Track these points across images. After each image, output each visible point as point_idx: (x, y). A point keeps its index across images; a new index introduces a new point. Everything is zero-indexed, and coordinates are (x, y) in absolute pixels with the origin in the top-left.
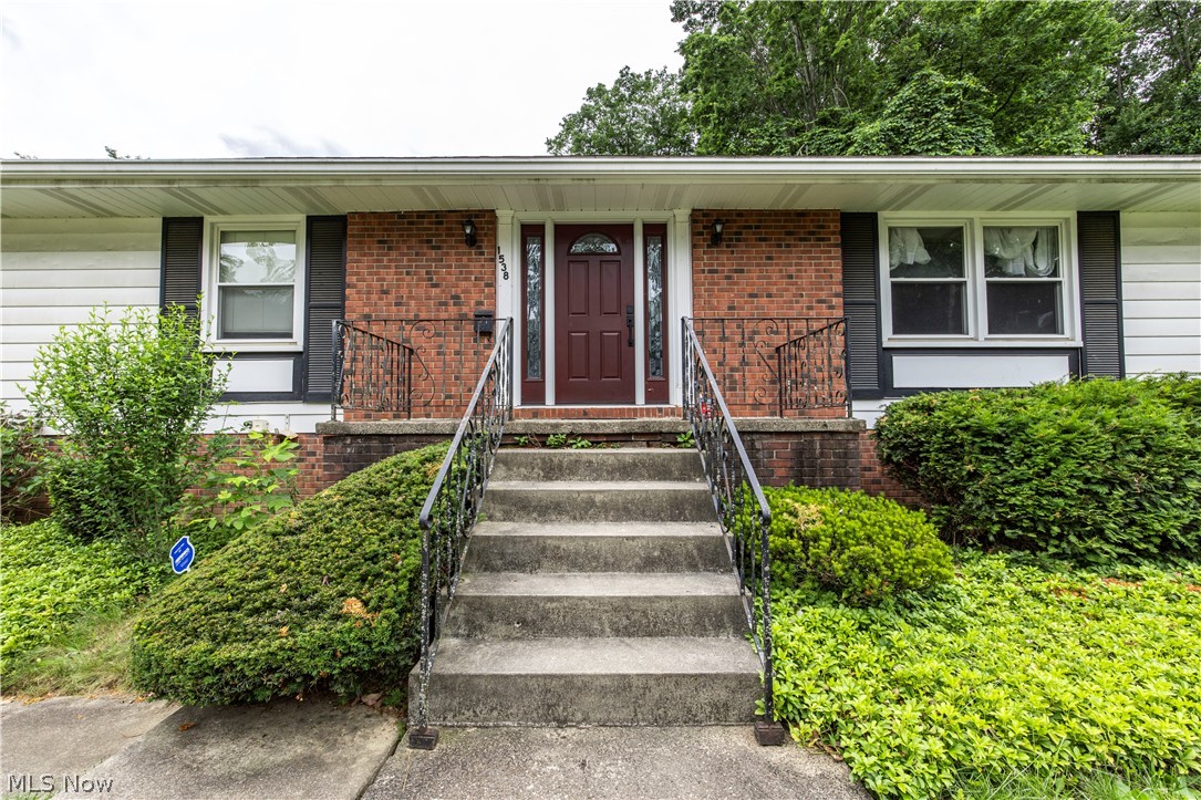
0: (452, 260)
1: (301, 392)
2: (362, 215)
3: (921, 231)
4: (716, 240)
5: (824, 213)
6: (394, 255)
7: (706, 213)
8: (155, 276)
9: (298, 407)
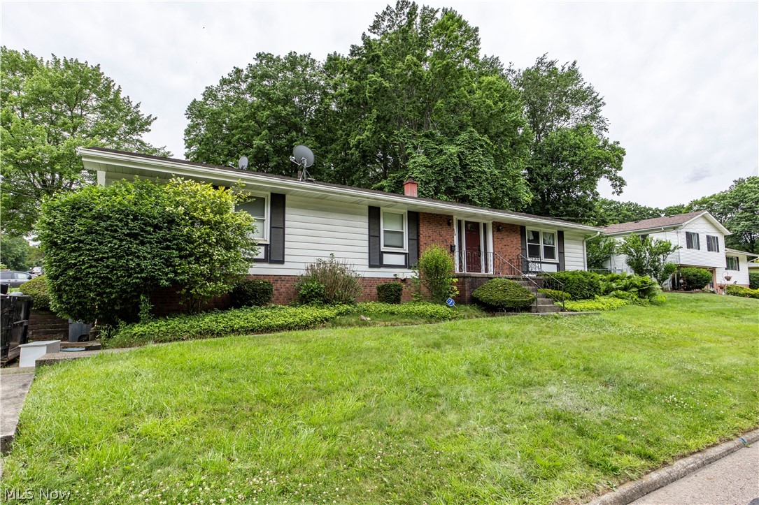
0: (444, 229)
1: (407, 266)
2: (423, 213)
3: (532, 232)
4: (499, 230)
5: (517, 225)
6: (431, 226)
7: (496, 223)
8: (366, 225)
9: (406, 270)
